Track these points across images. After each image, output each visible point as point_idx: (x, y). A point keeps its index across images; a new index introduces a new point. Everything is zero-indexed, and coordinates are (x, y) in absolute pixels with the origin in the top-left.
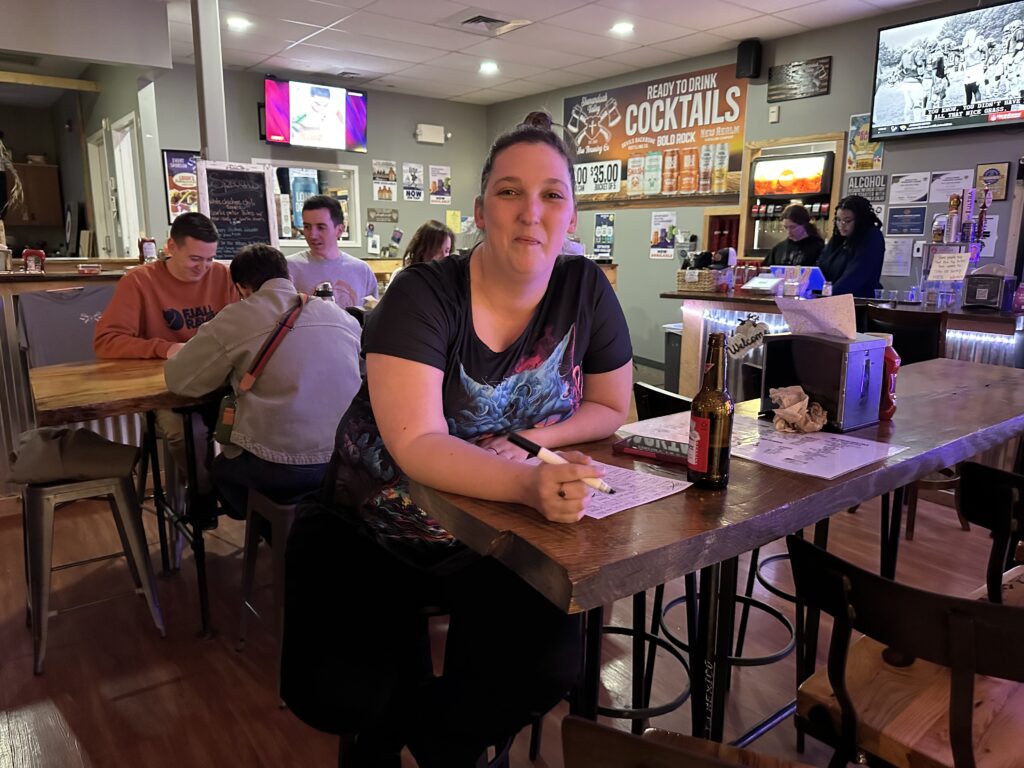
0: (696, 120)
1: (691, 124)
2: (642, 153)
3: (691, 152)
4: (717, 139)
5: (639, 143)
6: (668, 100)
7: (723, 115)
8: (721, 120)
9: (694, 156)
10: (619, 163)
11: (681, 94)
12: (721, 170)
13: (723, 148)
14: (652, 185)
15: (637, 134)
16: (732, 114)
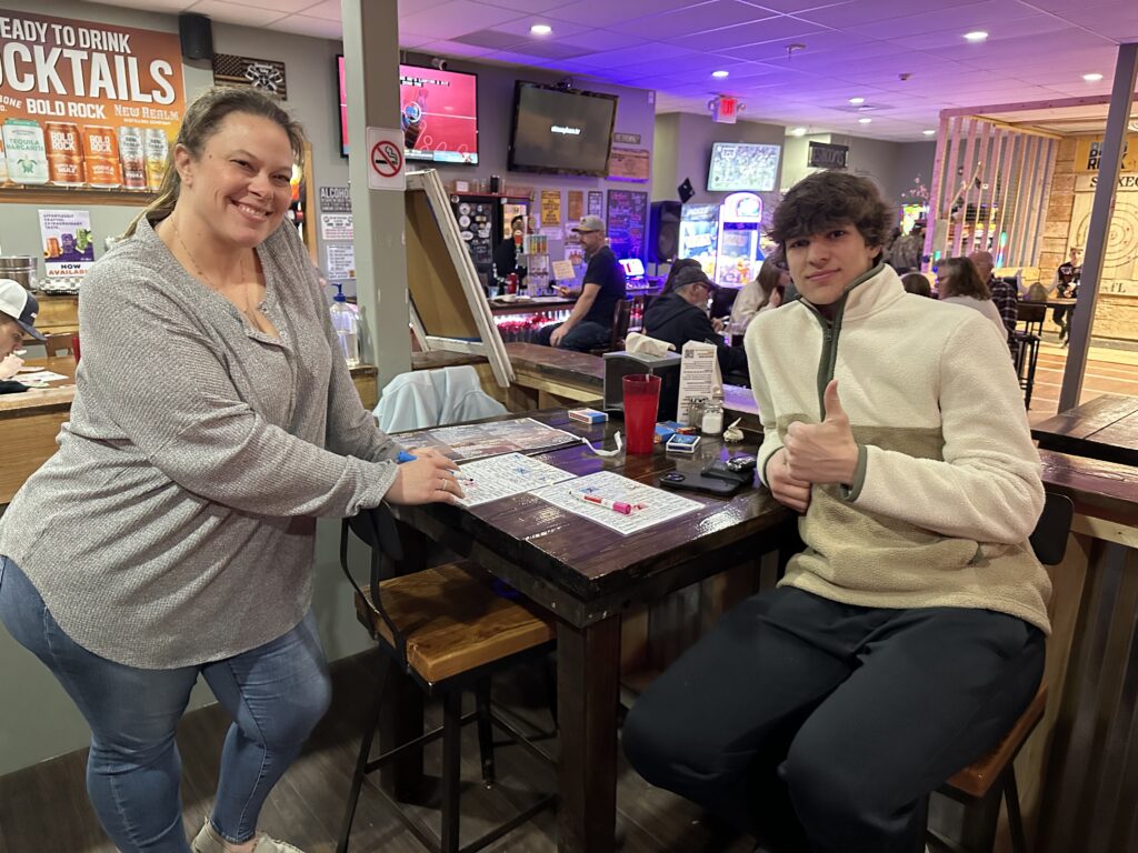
0: (102, 90)
1: (94, 93)
3: (101, 132)
4: (144, 121)
7: (151, 93)
8: (147, 98)
9: (107, 138)
11: (63, 46)
12: (158, 163)
13: (156, 135)
14: (26, 169)
16: (164, 94)
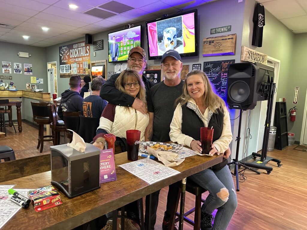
1: (81, 56)
2: (73, 63)
4: (86, 60)
5: (72, 60)
6: (77, 49)
7: (86, 54)
9: (82, 64)
10: (69, 65)
12: (87, 69)
14: (75, 72)
15: (72, 58)
16: (88, 54)
